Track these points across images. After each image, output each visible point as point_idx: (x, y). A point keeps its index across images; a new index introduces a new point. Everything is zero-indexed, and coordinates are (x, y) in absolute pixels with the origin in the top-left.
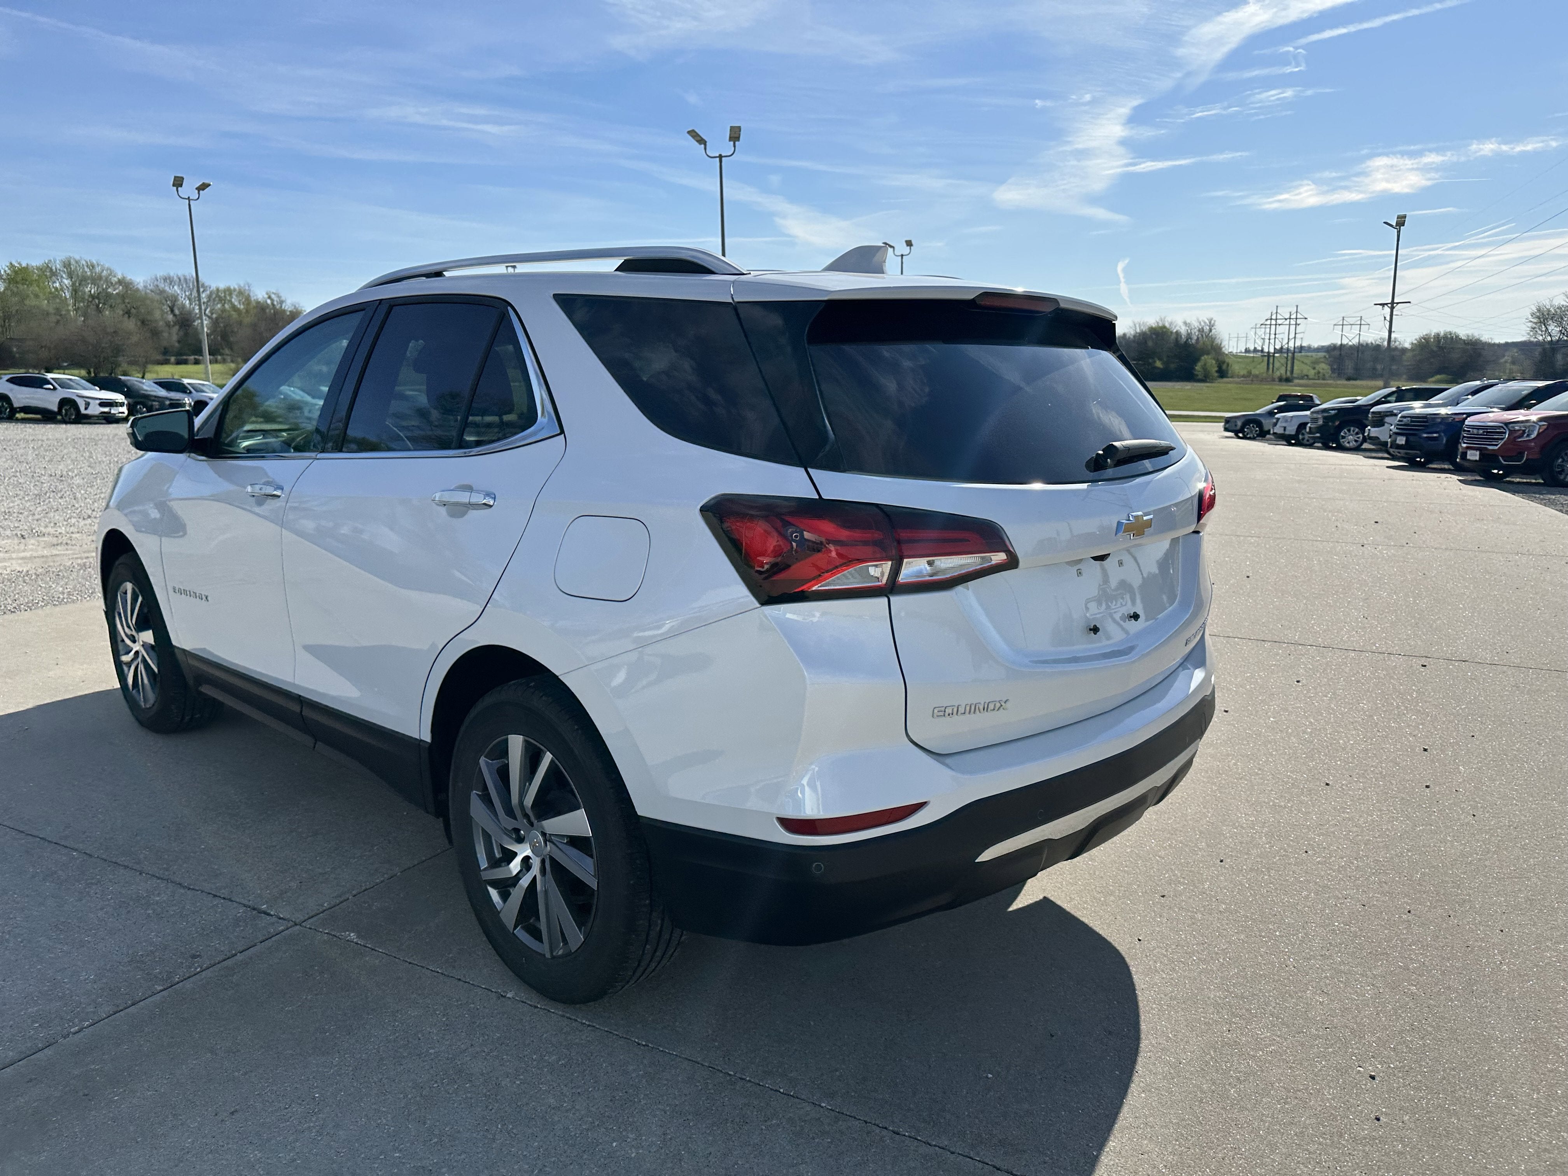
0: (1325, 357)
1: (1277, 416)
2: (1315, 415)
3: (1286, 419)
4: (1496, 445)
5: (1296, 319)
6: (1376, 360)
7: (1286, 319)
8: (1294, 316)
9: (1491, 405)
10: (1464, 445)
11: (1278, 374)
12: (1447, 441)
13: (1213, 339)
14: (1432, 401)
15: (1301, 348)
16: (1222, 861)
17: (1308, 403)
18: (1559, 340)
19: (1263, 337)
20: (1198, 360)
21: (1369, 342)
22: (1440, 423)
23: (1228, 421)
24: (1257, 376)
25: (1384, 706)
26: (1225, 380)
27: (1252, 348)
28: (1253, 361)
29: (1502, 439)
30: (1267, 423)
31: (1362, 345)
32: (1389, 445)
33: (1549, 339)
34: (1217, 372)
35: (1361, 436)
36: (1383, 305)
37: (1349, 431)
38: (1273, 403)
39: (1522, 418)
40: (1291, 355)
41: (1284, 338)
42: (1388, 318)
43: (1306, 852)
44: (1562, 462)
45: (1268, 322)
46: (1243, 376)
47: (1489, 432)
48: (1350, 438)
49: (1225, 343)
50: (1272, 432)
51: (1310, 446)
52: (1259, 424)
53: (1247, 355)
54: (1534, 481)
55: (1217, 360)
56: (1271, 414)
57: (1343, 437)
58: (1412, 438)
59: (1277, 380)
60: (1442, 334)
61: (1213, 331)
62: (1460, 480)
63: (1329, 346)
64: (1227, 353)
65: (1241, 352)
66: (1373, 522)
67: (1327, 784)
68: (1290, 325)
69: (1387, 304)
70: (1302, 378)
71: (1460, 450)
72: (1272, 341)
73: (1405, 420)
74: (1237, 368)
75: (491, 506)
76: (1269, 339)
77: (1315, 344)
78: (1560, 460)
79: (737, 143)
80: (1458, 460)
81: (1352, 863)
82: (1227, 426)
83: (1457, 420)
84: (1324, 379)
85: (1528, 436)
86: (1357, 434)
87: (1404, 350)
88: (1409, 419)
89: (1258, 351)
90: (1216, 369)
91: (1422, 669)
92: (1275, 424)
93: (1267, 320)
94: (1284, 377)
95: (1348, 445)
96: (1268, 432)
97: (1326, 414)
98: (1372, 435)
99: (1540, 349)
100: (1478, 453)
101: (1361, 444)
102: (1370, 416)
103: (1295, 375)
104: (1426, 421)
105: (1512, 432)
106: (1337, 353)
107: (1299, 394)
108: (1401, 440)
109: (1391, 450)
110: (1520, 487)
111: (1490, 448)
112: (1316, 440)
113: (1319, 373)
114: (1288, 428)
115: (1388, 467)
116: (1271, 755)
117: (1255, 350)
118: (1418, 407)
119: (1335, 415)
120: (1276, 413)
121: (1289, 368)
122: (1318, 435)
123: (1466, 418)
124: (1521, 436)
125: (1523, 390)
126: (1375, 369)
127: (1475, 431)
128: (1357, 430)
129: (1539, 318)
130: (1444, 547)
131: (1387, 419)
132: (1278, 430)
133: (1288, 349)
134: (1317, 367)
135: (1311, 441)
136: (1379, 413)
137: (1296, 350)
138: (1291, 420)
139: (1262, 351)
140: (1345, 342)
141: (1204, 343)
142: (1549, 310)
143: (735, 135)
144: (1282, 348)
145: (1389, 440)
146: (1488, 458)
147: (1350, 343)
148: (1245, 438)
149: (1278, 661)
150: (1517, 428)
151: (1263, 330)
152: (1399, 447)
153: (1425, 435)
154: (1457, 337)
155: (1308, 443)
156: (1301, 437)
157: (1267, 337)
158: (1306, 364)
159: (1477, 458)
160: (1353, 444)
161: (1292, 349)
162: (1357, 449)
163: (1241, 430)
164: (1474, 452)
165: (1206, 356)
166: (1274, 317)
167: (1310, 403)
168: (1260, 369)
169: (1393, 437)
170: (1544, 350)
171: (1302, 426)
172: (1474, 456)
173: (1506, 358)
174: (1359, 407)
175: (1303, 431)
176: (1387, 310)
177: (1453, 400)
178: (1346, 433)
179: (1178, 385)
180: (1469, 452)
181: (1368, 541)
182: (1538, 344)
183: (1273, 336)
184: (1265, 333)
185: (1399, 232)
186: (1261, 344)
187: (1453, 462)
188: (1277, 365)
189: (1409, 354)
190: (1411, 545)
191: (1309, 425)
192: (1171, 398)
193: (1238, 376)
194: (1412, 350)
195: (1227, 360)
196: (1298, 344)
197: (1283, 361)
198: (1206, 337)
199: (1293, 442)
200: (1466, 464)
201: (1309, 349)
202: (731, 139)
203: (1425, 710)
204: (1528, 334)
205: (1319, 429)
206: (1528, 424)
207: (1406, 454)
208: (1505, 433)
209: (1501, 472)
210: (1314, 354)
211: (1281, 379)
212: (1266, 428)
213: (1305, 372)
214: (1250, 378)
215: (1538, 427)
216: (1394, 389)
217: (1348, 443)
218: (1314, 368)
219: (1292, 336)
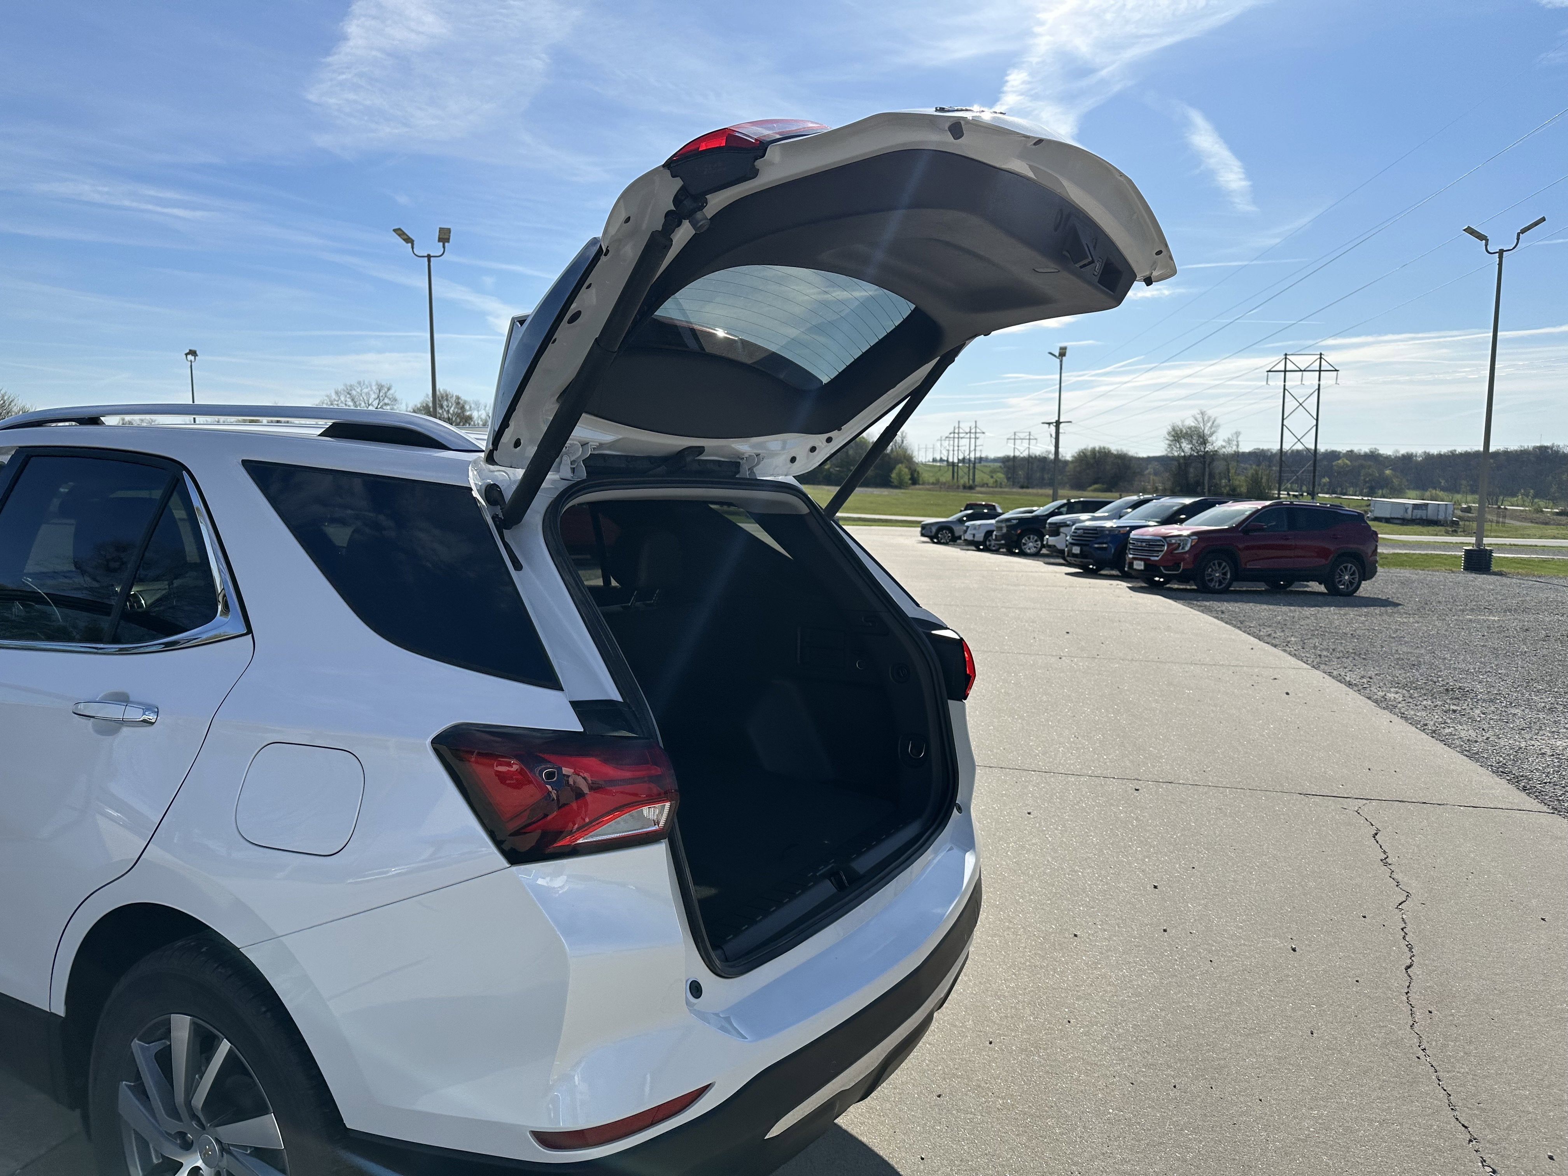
0: (1001, 467)
1: (967, 524)
2: (1000, 524)
3: (975, 527)
4: (1158, 556)
5: (976, 433)
6: (1043, 469)
7: (967, 433)
8: (973, 431)
9: (1147, 518)
10: (1131, 556)
11: (962, 482)
12: (1115, 551)
13: (905, 450)
14: (1098, 514)
15: (981, 459)
16: (991, 1043)
17: (993, 514)
18: (1191, 455)
19: (948, 448)
20: (891, 469)
21: (1037, 455)
22: (1108, 535)
23: (924, 527)
24: (945, 484)
25: (1110, 837)
26: (917, 486)
27: (938, 458)
28: (940, 470)
29: (1162, 551)
30: (958, 529)
31: (1032, 457)
32: (1066, 554)
33: (1183, 454)
34: (910, 479)
35: (1039, 543)
36: (1049, 424)
37: (1029, 538)
38: (961, 511)
39: (1176, 533)
40: (974, 464)
41: (964, 450)
42: (1054, 435)
43: (1069, 1022)
44: (1212, 571)
45: (952, 435)
46: (933, 484)
47: (1152, 545)
48: (1030, 545)
49: (915, 454)
50: (963, 538)
51: (996, 551)
52: (951, 530)
53: (935, 464)
54: (1188, 587)
55: (910, 469)
56: (960, 521)
57: (1025, 544)
58: (1084, 548)
59: (961, 487)
60: (1097, 449)
61: (905, 442)
62: (1129, 587)
63: (1004, 458)
64: (917, 461)
65: (929, 461)
66: (1065, 633)
67: (1076, 935)
68: (970, 438)
69: (1052, 423)
70: (982, 486)
71: (1127, 561)
72: (956, 452)
73: (1079, 531)
74: (926, 476)
75: (153, 723)
76: (953, 451)
77: (992, 456)
78: (1210, 570)
79: (446, 244)
80: (1126, 569)
81: (1113, 1031)
82: (923, 532)
83: (1122, 532)
84: (1001, 487)
85: (1183, 548)
86: (1036, 541)
87: (1066, 463)
88: (1082, 531)
89: (944, 461)
90: (909, 476)
91: (1136, 793)
92: (965, 532)
93: (950, 433)
94: (968, 485)
95: (1029, 551)
96: (960, 538)
97: (1008, 524)
98: (1050, 543)
99: (1176, 463)
100: (1142, 563)
101: (1041, 550)
102: (1047, 526)
103: (976, 483)
104: (1097, 533)
105: (1169, 545)
106: (1011, 463)
107: (984, 503)
108: (1076, 550)
109: (1068, 559)
110: (1179, 594)
111: (1152, 558)
112: (1002, 546)
113: (996, 481)
114: (977, 536)
115: (1067, 574)
116: (1018, 902)
117: (941, 460)
118: (1085, 519)
119: (1017, 524)
120: (965, 521)
121: (971, 477)
122: (1003, 542)
123: (1130, 532)
124: (1177, 548)
125: (1174, 506)
126: (1043, 479)
127: (1139, 544)
128: (1036, 538)
129: (1174, 437)
130: (1130, 658)
131: (1062, 530)
132: (968, 536)
133: (969, 460)
134: (995, 476)
135: (997, 547)
136: (1055, 524)
137: (977, 461)
138: (979, 528)
139: (947, 461)
140: (1017, 454)
141: (897, 453)
142: (1181, 431)
143: (444, 237)
144: (964, 459)
145: (1066, 549)
146: (1151, 568)
147: (1022, 456)
148: (939, 543)
149: (1007, 790)
150: (1173, 541)
151: (947, 442)
152: (1075, 556)
153: (1096, 546)
154: (1109, 452)
155: (994, 548)
156: (988, 543)
157: (951, 448)
158: (985, 473)
159: (1142, 568)
160: (1033, 550)
161: (973, 459)
162: (1036, 555)
163: (936, 536)
164: (1139, 562)
165: (900, 465)
166: (956, 431)
167: (992, 512)
168: (947, 477)
169: (1069, 546)
170: (1179, 464)
171: (989, 533)
172: (1139, 565)
173: (1149, 470)
174: (1037, 517)
175: (990, 538)
176: (1053, 429)
177: (1116, 513)
178: (1026, 541)
179: (876, 491)
180: (1135, 562)
181: (1063, 653)
182: (1173, 458)
183: (956, 448)
184: (949, 445)
185: (1061, 361)
186: (946, 455)
187: (1121, 570)
188: (961, 473)
189: (1071, 466)
190: (1102, 656)
191: (995, 533)
192: (872, 503)
193: (929, 484)
194: (1072, 462)
195: (918, 469)
196: (978, 455)
197: (966, 470)
198: (899, 447)
199: (981, 547)
200: (1133, 573)
201: (987, 459)
202: (440, 240)
203: (1146, 841)
204: (1166, 450)
205: (1004, 537)
206: (1182, 538)
207: (1081, 562)
208: (1164, 546)
209: (1162, 580)
210: (991, 464)
211: (965, 487)
212: (957, 534)
213: (985, 481)
214: (938, 484)
215: (1190, 540)
216: (1065, 501)
217: (1029, 549)
218: (992, 477)
219: (972, 448)
